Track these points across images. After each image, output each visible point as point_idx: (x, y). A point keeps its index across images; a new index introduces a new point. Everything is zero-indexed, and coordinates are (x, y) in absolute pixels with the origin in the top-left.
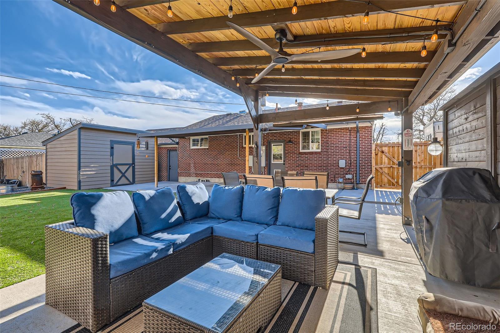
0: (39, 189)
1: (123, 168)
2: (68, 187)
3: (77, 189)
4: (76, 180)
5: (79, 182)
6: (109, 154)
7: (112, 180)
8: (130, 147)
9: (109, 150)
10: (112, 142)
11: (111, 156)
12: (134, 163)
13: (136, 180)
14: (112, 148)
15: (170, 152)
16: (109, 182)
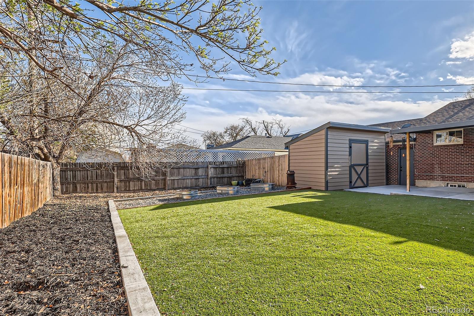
0: (293, 188)
1: (359, 169)
2: (313, 188)
3: (324, 190)
4: (324, 181)
5: (327, 182)
6: (348, 153)
7: (351, 182)
8: (364, 146)
9: (348, 149)
10: (351, 141)
11: (349, 156)
12: (367, 164)
13: (369, 182)
14: (350, 147)
15: (401, 150)
16: (348, 183)
